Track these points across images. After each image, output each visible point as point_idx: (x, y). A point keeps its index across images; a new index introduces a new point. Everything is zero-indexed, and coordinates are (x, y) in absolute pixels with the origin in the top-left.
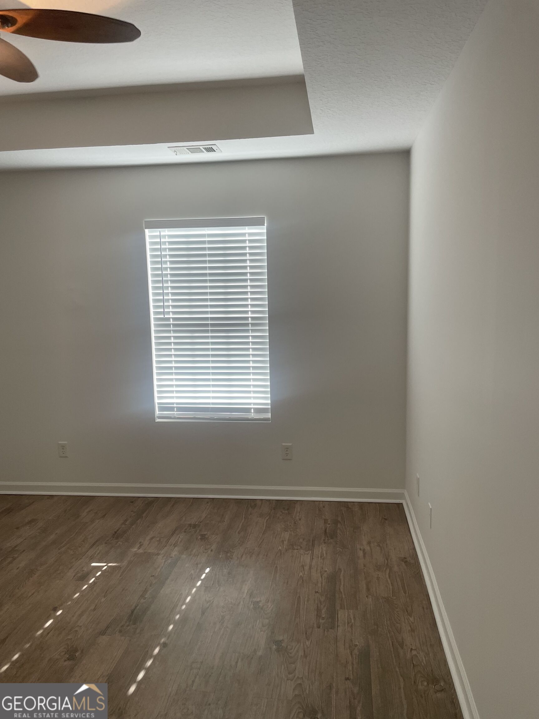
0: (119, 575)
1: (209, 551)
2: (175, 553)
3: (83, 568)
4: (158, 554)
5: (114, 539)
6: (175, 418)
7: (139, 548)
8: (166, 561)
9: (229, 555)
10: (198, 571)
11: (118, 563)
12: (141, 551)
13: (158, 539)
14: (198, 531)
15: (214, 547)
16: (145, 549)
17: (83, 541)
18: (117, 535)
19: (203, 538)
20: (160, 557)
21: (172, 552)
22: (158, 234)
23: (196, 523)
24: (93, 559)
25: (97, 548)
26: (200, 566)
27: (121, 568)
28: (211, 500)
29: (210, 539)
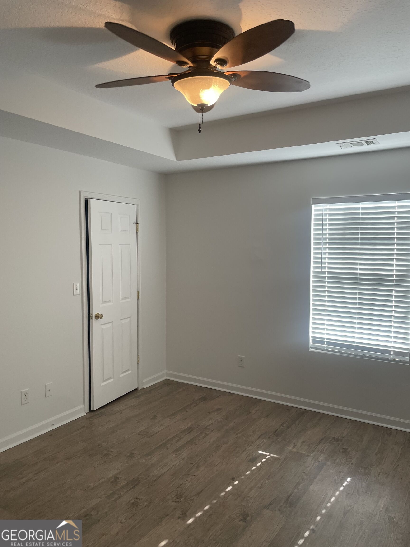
0: (278, 466)
1: (350, 464)
2: (321, 458)
3: (252, 453)
4: (308, 456)
5: (275, 435)
6: (325, 350)
7: (294, 447)
8: (314, 463)
9: (367, 471)
10: (340, 478)
11: (277, 455)
12: (294, 450)
13: (308, 444)
14: (341, 444)
15: (354, 461)
16: (298, 450)
17: (253, 432)
18: (277, 433)
19: (345, 451)
20: (310, 459)
21: (319, 457)
22: (322, 208)
23: (339, 437)
24: (259, 448)
25: (262, 440)
26: (342, 474)
27: (280, 460)
28: (352, 421)
29: (350, 454)
